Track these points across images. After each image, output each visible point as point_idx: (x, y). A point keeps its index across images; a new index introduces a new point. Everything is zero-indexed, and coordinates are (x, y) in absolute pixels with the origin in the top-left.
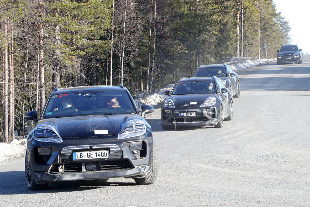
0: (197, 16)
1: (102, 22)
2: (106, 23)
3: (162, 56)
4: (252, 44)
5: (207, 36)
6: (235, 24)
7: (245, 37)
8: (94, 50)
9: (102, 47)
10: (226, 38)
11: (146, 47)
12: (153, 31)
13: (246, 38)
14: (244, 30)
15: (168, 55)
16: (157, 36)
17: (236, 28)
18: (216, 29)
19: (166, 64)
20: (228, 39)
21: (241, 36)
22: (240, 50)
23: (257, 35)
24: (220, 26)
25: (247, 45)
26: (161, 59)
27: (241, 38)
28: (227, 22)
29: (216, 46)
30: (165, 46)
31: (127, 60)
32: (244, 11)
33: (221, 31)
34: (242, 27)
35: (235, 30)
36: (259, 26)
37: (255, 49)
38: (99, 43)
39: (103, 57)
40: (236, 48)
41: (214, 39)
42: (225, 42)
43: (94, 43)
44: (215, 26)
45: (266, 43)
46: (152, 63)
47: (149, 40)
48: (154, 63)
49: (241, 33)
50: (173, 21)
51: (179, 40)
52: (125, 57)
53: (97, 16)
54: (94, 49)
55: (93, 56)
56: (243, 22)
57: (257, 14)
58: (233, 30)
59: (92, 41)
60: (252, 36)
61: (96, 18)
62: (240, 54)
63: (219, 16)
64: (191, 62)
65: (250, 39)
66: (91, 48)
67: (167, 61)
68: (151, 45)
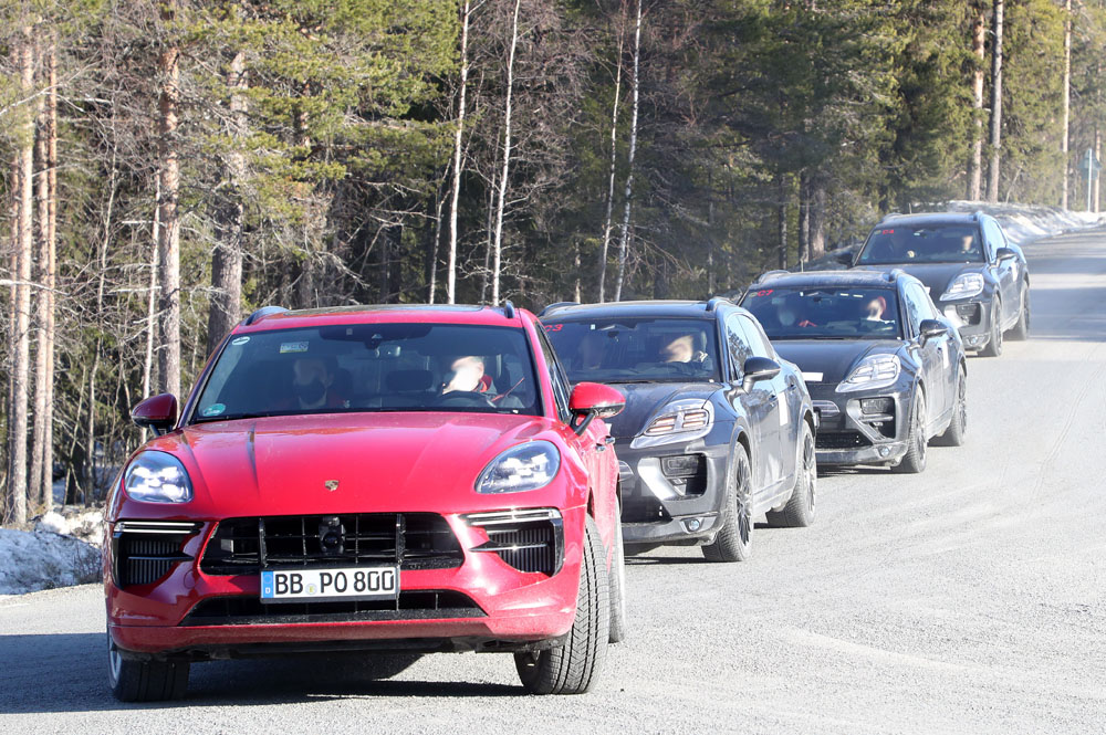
0: (808, 26)
1: (418, 45)
2: (436, 50)
3: (663, 191)
4: (1037, 150)
5: (848, 114)
6: (969, 65)
7: (1008, 122)
8: (386, 161)
9: (419, 150)
10: (929, 125)
11: (598, 153)
12: (626, 88)
13: (1012, 126)
14: (1006, 92)
15: (688, 187)
16: (644, 107)
17: (970, 82)
18: (886, 84)
19: (678, 224)
20: (934, 126)
21: (992, 115)
22: (987, 175)
23: (1058, 112)
24: (904, 71)
25: (1016, 152)
26: (660, 205)
27: (991, 124)
28: (934, 56)
29: (884, 156)
30: (674, 152)
31: (520, 204)
32: (1004, 14)
33: (908, 92)
34: (994, 78)
35: (964, 92)
36: (1067, 77)
37: (1048, 171)
38: (404, 130)
39: (423, 189)
40: (970, 165)
41: (877, 126)
42: (925, 138)
43: (385, 132)
44: (885, 71)
45: (1094, 149)
46: (619, 217)
47: (611, 125)
48: (627, 220)
49: (990, 104)
50: (712, 46)
51: (735, 126)
52: (512, 191)
53: (400, 23)
54: (383, 156)
55: (378, 185)
56: (999, 60)
57: (1058, 27)
58: (954, 89)
59: (378, 123)
60: (1036, 116)
61: (398, 30)
62: (986, 191)
63: (900, 32)
64: (781, 218)
65: (1029, 128)
66: (374, 153)
67: (680, 210)
68: (617, 143)
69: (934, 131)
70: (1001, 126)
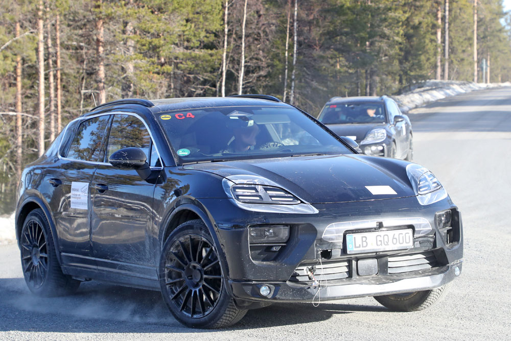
0: (365, 9)
1: (206, 19)
2: (213, 21)
3: (307, 76)
4: (463, 60)
5: (384, 45)
6: (434, 26)
7: (451, 49)
8: (193, 66)
9: (207, 61)
10: (418, 50)
11: (279, 60)
12: (291, 35)
13: (453, 51)
14: (450, 37)
15: (318, 75)
16: (300, 44)
17: (436, 33)
18: (398, 33)
19: (315, 90)
20: (420, 50)
21: (444, 47)
22: (443, 71)
23: (471, 45)
24: (406, 28)
25: (454, 61)
26: (306, 82)
27: (444, 49)
28: (420, 23)
29: (401, 63)
30: (311, 61)
31: (248, 83)
32: (449, 7)
33: (408, 37)
34: (445, 32)
35: (433, 37)
36: (475, 32)
37: (468, 68)
38: (201, 54)
39: (209, 77)
40: (436, 67)
41: (396, 50)
42: (417, 56)
43: (193, 54)
44: (398, 27)
45: (486, 61)
46: (289, 87)
47: (286, 50)
48: (293, 88)
49: (443, 42)
50: (325, 18)
51: (336, 50)
52: (245, 77)
53: (198, 10)
54: (193, 64)
55: (192, 76)
56: (447, 25)
57: (470, 11)
58: (429, 36)
59: (191, 51)
60: (462, 47)
61: (198, 13)
62: (443, 76)
63: (405, 12)
64: (358, 87)
65: (460, 51)
66: (189, 63)
67: (314, 84)
68: (288, 57)
69: (420, 52)
70: (449, 51)
